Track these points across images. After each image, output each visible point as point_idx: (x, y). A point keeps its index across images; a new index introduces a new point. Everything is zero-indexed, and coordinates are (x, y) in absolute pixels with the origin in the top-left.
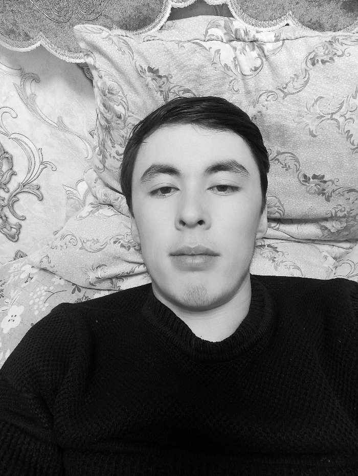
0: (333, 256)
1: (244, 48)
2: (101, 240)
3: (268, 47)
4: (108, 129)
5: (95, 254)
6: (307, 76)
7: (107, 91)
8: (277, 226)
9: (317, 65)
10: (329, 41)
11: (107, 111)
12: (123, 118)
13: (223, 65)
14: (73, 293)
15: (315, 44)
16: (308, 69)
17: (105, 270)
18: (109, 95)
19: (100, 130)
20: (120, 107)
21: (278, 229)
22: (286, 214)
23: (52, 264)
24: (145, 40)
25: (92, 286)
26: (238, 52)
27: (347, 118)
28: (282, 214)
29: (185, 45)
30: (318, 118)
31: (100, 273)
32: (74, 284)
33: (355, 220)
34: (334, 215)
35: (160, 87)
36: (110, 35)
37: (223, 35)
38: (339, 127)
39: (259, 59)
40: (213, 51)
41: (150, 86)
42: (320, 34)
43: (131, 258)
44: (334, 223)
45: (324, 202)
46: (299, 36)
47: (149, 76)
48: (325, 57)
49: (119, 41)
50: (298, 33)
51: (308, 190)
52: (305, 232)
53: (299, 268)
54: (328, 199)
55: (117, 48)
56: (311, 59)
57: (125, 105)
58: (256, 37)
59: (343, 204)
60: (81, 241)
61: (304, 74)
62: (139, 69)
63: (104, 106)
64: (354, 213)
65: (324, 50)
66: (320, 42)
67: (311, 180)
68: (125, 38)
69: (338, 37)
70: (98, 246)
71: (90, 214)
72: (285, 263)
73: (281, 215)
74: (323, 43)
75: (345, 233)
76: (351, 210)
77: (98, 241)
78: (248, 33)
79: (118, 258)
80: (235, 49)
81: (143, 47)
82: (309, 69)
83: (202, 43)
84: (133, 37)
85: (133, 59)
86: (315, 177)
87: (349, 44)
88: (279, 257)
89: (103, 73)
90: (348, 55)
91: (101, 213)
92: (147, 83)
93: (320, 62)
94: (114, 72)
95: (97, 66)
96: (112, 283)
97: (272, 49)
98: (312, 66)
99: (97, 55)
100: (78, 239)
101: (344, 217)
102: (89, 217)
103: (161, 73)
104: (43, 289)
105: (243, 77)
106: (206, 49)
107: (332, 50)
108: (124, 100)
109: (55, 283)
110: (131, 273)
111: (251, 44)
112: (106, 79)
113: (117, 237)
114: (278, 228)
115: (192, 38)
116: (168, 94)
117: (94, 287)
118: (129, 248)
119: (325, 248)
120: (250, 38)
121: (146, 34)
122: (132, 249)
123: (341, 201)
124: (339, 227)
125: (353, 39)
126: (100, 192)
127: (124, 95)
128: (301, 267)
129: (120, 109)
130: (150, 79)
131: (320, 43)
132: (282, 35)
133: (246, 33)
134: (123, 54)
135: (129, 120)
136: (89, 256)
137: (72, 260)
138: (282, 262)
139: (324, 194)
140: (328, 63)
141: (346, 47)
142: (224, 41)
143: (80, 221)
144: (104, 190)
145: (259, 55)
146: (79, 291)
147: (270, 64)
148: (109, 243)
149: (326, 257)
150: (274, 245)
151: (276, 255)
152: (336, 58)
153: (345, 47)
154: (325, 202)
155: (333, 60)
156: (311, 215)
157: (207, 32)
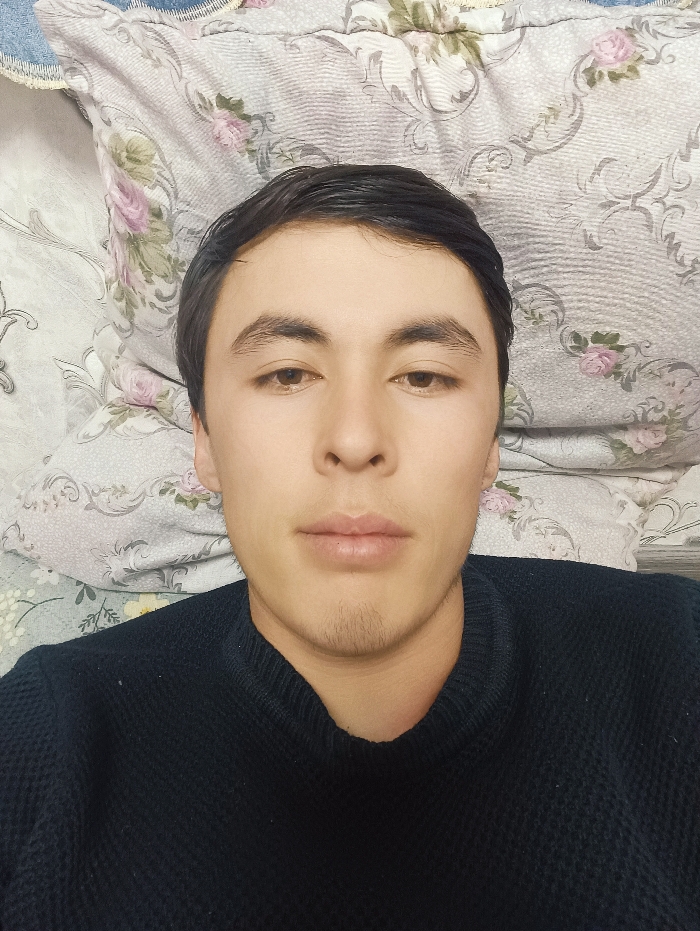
0: (638, 499)
1: (434, 49)
2: (130, 489)
3: (488, 45)
4: (133, 242)
5: (119, 518)
6: (578, 111)
7: (124, 154)
8: (518, 444)
9: (599, 86)
10: (627, 29)
11: (127, 201)
12: (165, 217)
13: (389, 89)
14: (78, 602)
15: (593, 36)
16: (579, 94)
17: (145, 552)
18: (129, 165)
19: (117, 244)
20: (158, 191)
21: (519, 450)
22: (536, 419)
23: (28, 543)
24: (207, 31)
25: (117, 586)
26: (421, 57)
27: (668, 204)
28: (528, 418)
29: (299, 43)
30: (603, 206)
31: (134, 560)
32: (79, 583)
33: (686, 427)
34: (640, 419)
35: (248, 141)
36: (122, 21)
37: (385, 18)
38: (649, 227)
39: (469, 72)
40: (364, 56)
41: (225, 141)
42: (606, 12)
43: (200, 526)
44: (640, 435)
45: (620, 393)
46: (557, 19)
47: (220, 119)
48: (618, 65)
49: (144, 35)
50: (557, 10)
51: (584, 365)
52: (577, 453)
53: (566, 534)
54: (627, 386)
55: (140, 51)
56: (586, 71)
57: (168, 187)
58: (461, 21)
59: (661, 395)
60: (88, 492)
61: (572, 105)
62: (197, 101)
63: (122, 189)
64: (683, 413)
65: (615, 49)
66: (607, 29)
67: (591, 344)
68: (158, 28)
69: (647, 18)
70: (125, 501)
71: (105, 429)
72: (535, 523)
73: (526, 422)
74: (612, 32)
75: (663, 455)
76: (678, 407)
77: (124, 490)
78: (443, 11)
79: (170, 527)
80: (414, 50)
81: (202, 48)
82: (582, 94)
83: (339, 37)
84: (177, 24)
85: (180, 77)
86: (597, 338)
87: (671, 34)
88: (523, 511)
89: (111, 113)
90: (671, 59)
91: (129, 426)
92: (216, 133)
93: (607, 78)
94: (138, 111)
95: (96, 95)
96: (163, 579)
97: (497, 48)
98: (587, 88)
99: (94, 70)
100: (81, 487)
101: (663, 421)
102: (103, 436)
103: (249, 108)
104: (13, 597)
105: (434, 116)
106: (347, 51)
107: (634, 48)
108: (166, 174)
109: (39, 582)
110: (203, 557)
111: (450, 41)
112: (119, 126)
113: (167, 480)
114: (520, 447)
115: (315, 26)
116: (267, 158)
117: (123, 589)
118: (195, 503)
119: (621, 484)
120: (446, 23)
121: (208, 18)
122: (202, 506)
123: (656, 389)
124: (652, 442)
125: (681, 22)
126: (128, 379)
127: (164, 161)
128: (570, 530)
129: (157, 196)
130: (223, 123)
131: (607, 33)
132: (519, 15)
133: (439, 13)
134: (156, 67)
135: (181, 220)
136: (106, 525)
137: (71, 534)
138: (530, 520)
139: (618, 375)
140: (623, 80)
141: (665, 41)
142: (390, 31)
143: (84, 446)
144: (136, 373)
145: (468, 63)
146: (92, 597)
147: (494, 84)
148: (149, 493)
149: (622, 505)
150: (510, 482)
151: (517, 506)
152: (642, 68)
153: (662, 41)
154: (621, 391)
155: (636, 72)
156: (590, 420)
157: (349, 11)
